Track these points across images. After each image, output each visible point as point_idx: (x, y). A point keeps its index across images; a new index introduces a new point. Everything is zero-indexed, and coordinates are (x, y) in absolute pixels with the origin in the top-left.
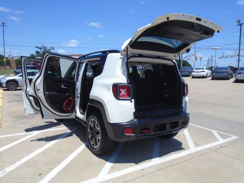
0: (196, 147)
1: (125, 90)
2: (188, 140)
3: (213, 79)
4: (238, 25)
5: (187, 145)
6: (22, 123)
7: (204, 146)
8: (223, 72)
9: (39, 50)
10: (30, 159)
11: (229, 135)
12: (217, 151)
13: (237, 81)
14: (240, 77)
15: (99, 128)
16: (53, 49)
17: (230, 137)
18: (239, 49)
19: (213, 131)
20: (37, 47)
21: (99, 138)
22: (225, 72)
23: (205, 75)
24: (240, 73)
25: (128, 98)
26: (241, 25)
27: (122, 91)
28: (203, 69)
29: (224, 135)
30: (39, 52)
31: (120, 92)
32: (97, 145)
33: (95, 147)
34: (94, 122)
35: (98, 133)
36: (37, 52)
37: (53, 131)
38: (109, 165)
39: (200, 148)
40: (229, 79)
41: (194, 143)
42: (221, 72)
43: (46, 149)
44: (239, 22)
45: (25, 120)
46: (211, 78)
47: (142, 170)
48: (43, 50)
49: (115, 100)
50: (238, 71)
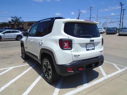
0: (107, 75)
1: (67, 43)
2: (101, 70)
3: (107, 34)
4: (120, 5)
5: (102, 74)
6: (3, 62)
7: (112, 74)
8: (112, 30)
9: (13, 19)
10: (7, 87)
11: (123, 66)
12: (120, 77)
13: (120, 35)
14: (121, 33)
15: (50, 67)
16: (21, 18)
17: (124, 67)
18: (121, 18)
19: (114, 64)
20: (12, 17)
21: (51, 73)
22: (114, 30)
23: (103, 32)
24: (121, 31)
25: (69, 48)
26: (122, 5)
27: (65, 43)
28: (102, 29)
29: (121, 66)
30: (13, 20)
31: (64, 45)
32: (49, 77)
33: (48, 78)
34: (47, 63)
35: (50, 70)
36: (12, 20)
37: (22, 66)
38: (57, 90)
39: (110, 76)
40: (115, 34)
41: (105, 72)
42: (111, 31)
43: (17, 80)
44: (121, 4)
45: (5, 60)
46: (106, 33)
47: (79, 93)
48: (15, 19)
49: (61, 50)
50: (120, 30)
